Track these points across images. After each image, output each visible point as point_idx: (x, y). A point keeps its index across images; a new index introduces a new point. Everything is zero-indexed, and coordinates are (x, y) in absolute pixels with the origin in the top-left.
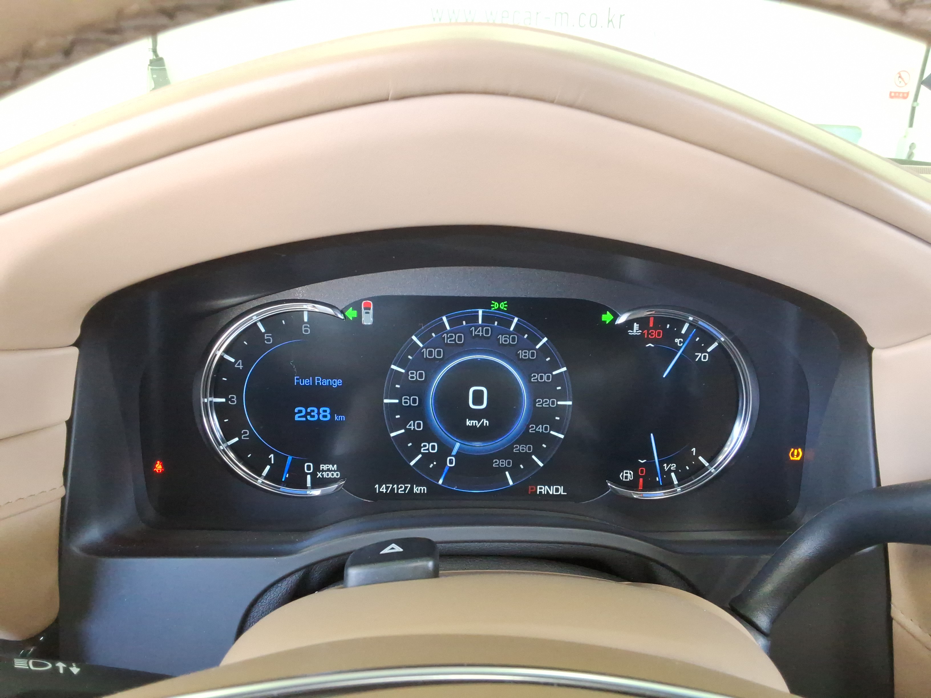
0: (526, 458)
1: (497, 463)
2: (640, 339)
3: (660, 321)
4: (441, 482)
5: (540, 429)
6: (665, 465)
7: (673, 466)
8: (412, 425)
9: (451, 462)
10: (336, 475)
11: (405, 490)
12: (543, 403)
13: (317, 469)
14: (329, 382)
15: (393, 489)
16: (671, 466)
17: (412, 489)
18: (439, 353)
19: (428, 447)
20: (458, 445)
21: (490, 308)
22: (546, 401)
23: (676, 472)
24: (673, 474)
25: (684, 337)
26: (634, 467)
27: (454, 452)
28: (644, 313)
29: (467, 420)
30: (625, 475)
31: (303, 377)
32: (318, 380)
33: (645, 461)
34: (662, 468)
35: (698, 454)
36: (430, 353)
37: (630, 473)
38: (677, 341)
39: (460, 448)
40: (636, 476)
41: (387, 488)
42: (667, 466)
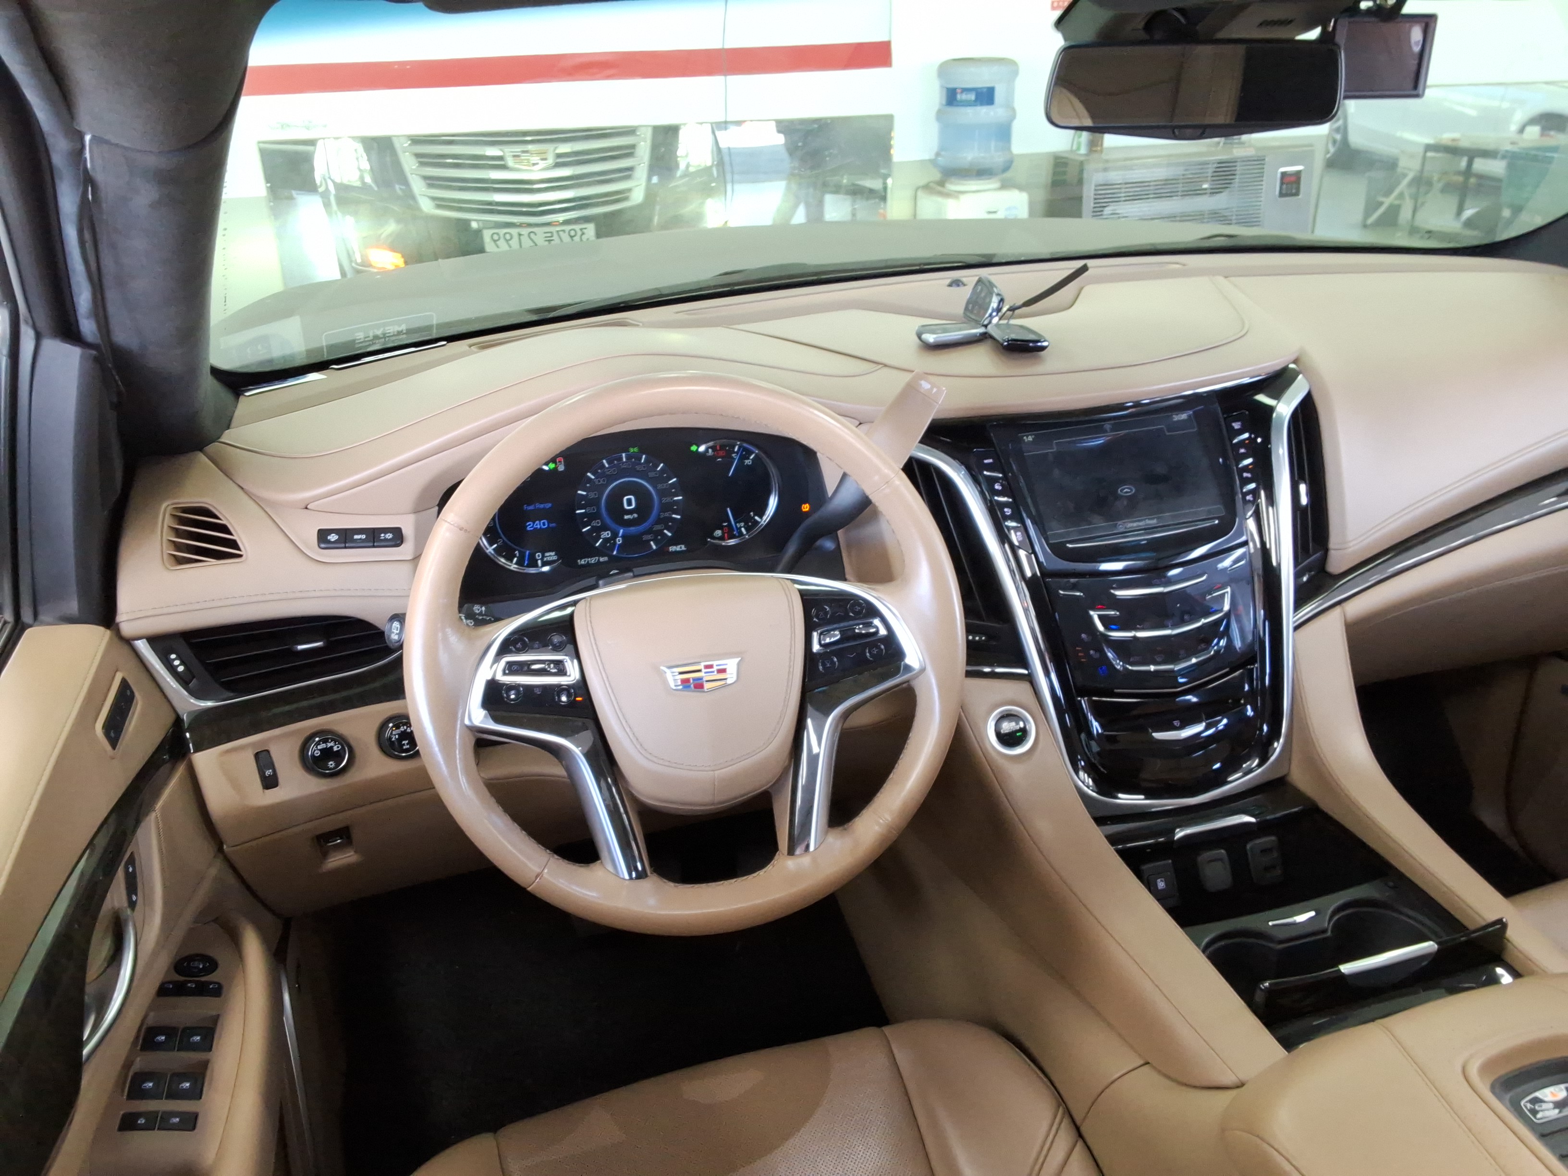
0: (661, 533)
1: (645, 538)
2: (713, 458)
3: (722, 447)
4: (615, 553)
5: (667, 515)
6: (738, 524)
7: (742, 524)
8: (594, 523)
9: (619, 541)
10: (555, 558)
11: (595, 561)
12: (666, 500)
13: (543, 556)
14: (544, 505)
15: (588, 561)
17: (599, 560)
18: (604, 480)
19: (606, 534)
20: (621, 531)
21: (629, 452)
22: (668, 499)
23: (744, 527)
24: (742, 529)
25: (737, 453)
26: (721, 528)
27: (620, 535)
28: (711, 444)
29: (625, 516)
30: (717, 533)
31: (529, 505)
32: (538, 505)
33: (726, 524)
34: (736, 526)
35: (754, 515)
36: (599, 481)
37: (720, 532)
38: (733, 455)
39: (623, 532)
40: (723, 533)
41: (585, 561)
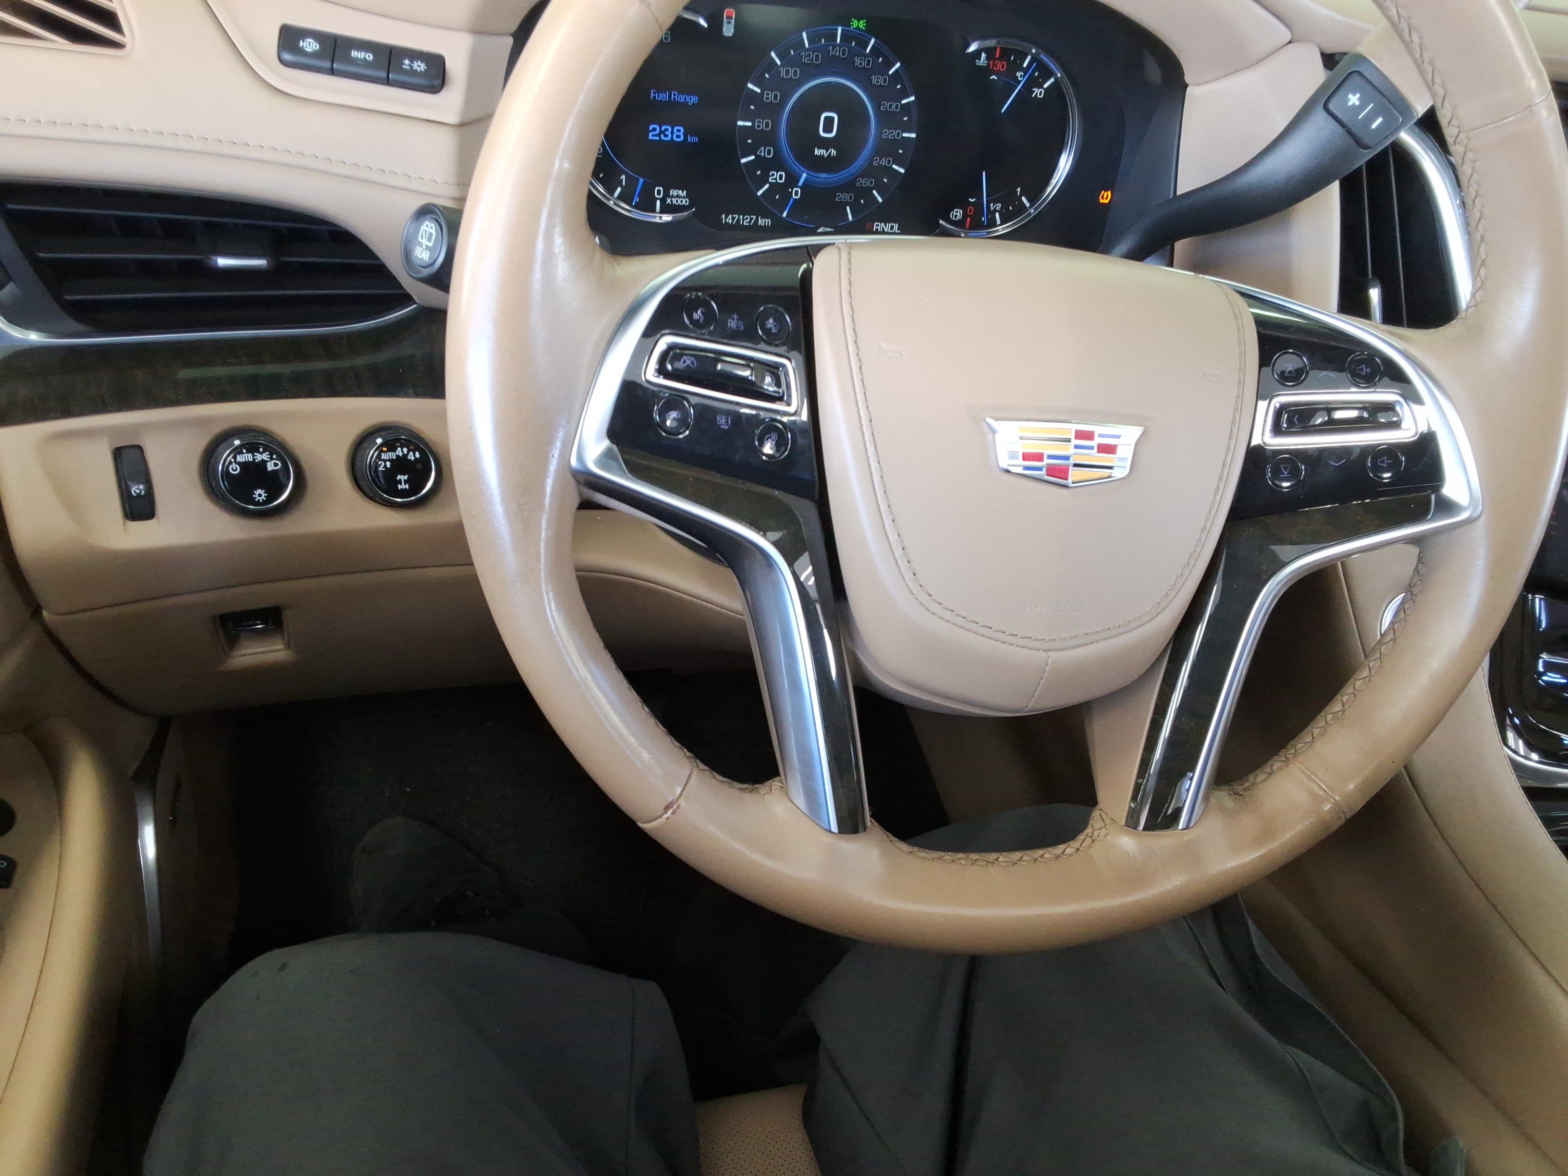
0: (866, 192)
1: (842, 197)
2: (986, 71)
3: (1006, 53)
4: (785, 214)
5: (884, 162)
6: (992, 205)
7: (999, 206)
8: (762, 152)
9: (796, 193)
10: (685, 202)
11: (750, 222)
12: (889, 134)
13: (667, 194)
14: (685, 98)
15: (739, 220)
16: (996, 206)
17: (757, 220)
18: (795, 73)
19: (777, 177)
20: (804, 175)
21: (850, 26)
22: (892, 132)
23: (1000, 211)
24: (997, 214)
25: (1025, 71)
26: (964, 206)
27: (800, 184)
28: (991, 43)
29: (816, 149)
30: (955, 214)
31: (658, 92)
32: (675, 95)
33: (974, 200)
34: (988, 207)
35: (1021, 195)
36: (787, 72)
37: (960, 212)
38: (1019, 74)
39: (806, 180)
40: (965, 215)
41: (733, 219)
42: (993, 206)
